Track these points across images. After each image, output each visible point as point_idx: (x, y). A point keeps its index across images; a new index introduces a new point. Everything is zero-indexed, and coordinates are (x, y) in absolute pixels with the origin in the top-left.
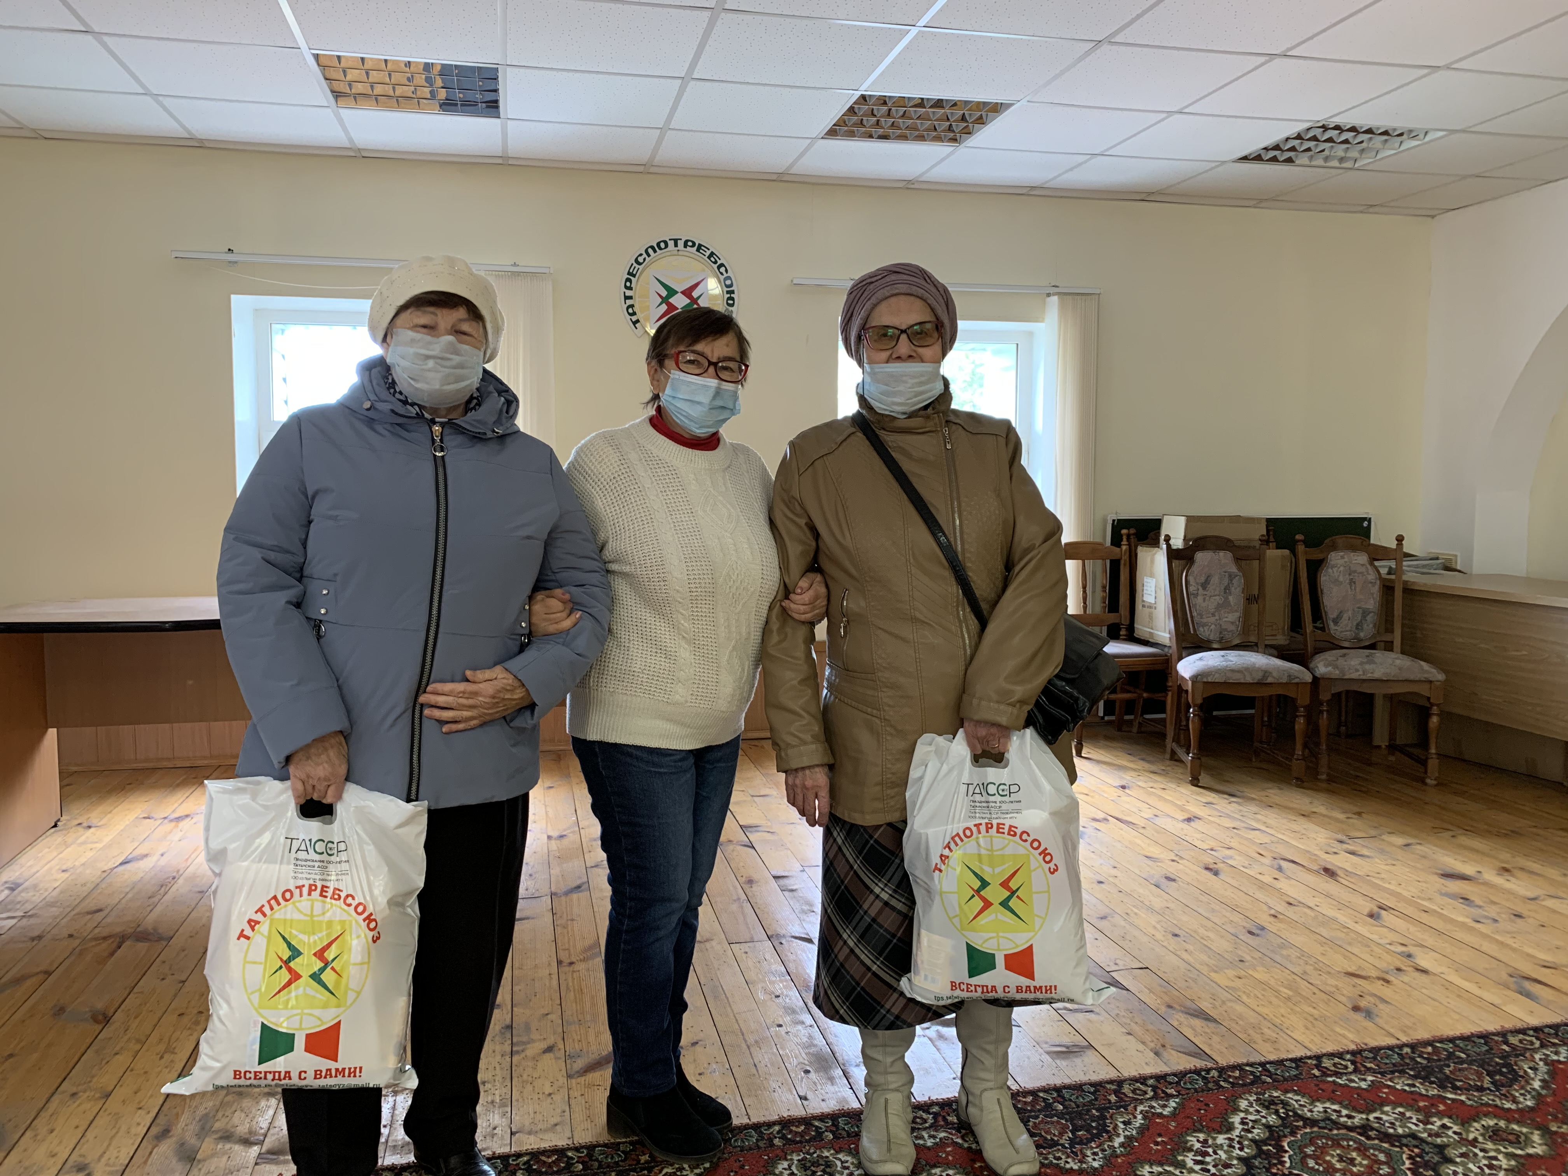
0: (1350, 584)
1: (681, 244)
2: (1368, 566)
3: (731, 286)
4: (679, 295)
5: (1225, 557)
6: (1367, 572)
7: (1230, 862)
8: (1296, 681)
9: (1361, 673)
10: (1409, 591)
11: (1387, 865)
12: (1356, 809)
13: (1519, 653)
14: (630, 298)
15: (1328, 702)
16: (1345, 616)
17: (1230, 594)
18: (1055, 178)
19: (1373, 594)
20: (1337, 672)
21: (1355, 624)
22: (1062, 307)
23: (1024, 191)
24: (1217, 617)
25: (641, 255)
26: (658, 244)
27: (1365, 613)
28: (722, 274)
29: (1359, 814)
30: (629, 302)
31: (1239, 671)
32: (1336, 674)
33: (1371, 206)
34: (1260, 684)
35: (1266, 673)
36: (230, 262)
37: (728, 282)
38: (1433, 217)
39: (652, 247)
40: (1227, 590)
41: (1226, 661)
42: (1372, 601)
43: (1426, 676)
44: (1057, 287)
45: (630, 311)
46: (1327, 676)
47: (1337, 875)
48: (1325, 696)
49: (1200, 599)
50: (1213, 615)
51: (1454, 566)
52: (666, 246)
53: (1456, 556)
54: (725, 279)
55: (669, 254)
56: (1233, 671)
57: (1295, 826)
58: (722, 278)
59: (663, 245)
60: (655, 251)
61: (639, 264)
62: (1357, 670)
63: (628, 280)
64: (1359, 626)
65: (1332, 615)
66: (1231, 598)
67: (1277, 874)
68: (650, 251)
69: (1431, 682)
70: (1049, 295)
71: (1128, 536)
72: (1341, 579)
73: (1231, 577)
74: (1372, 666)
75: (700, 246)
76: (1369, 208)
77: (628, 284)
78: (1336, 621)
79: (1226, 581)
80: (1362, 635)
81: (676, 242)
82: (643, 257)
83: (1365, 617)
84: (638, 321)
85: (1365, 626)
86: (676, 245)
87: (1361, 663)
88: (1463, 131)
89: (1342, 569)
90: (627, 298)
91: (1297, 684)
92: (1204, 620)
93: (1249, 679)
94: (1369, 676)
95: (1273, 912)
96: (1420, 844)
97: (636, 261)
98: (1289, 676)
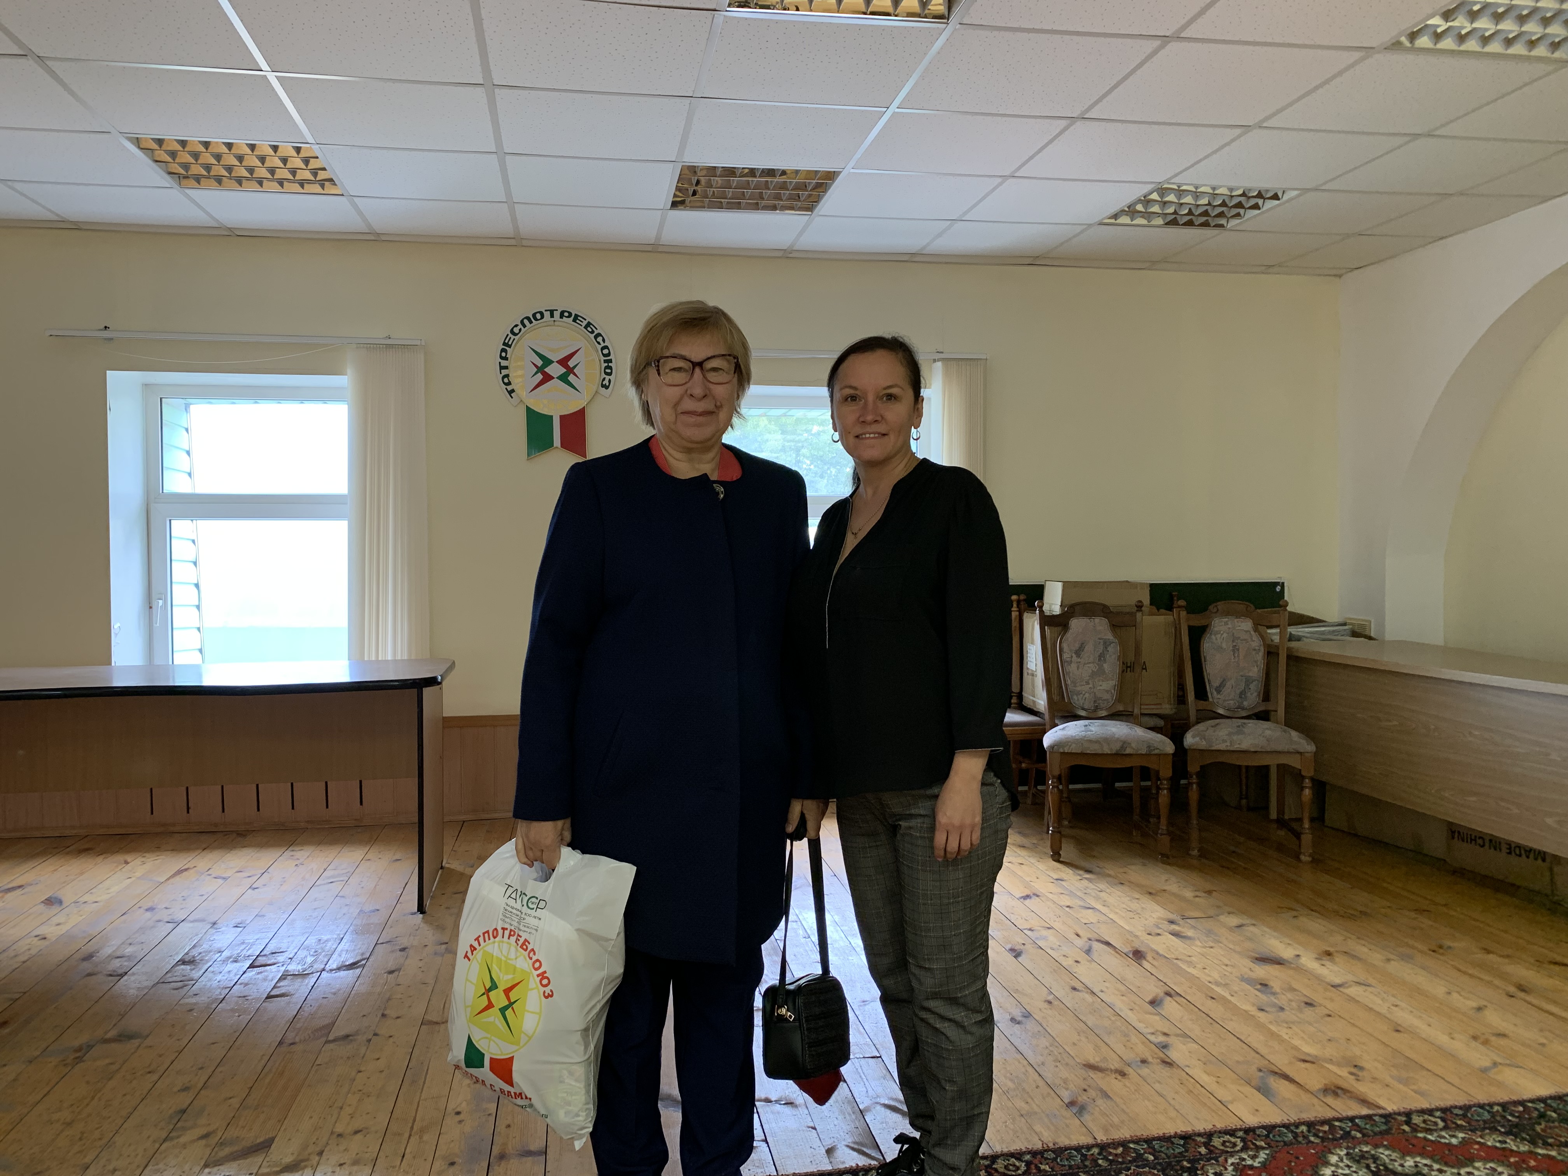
0: (1233, 651)
1: (557, 314)
2: (1253, 633)
3: (609, 354)
4: (555, 365)
5: (1100, 624)
6: (1252, 639)
7: (1041, 943)
8: (1156, 752)
9: (1228, 744)
10: (1294, 659)
11: (1205, 947)
12: (1208, 887)
13: (1391, 724)
14: (506, 368)
15: (1198, 774)
16: (1228, 684)
17: (1105, 660)
18: (928, 244)
19: (1256, 662)
20: (1204, 743)
21: (1238, 692)
22: (947, 373)
23: (906, 258)
24: (1091, 686)
25: (516, 326)
26: (534, 315)
27: (1248, 681)
28: (599, 343)
29: (1209, 892)
30: (504, 372)
31: (1097, 742)
32: (1203, 745)
33: (1270, 266)
34: (1118, 755)
35: (1125, 743)
36: (105, 339)
37: (606, 351)
38: (1340, 276)
39: (528, 318)
40: (1102, 657)
41: (1086, 731)
42: (1256, 669)
43: (1294, 747)
44: (942, 353)
45: (506, 380)
46: (1195, 747)
47: (1145, 958)
48: (1193, 768)
49: (1073, 666)
50: (1088, 683)
51: (1367, 633)
52: (542, 317)
53: (1370, 622)
54: (603, 349)
55: (545, 324)
56: (1090, 741)
57: (1135, 905)
58: (599, 347)
59: (538, 316)
60: (531, 322)
61: (515, 334)
62: (1224, 741)
63: (503, 350)
64: (1242, 695)
65: (1216, 683)
66: (1105, 666)
67: (1082, 957)
68: (526, 322)
69: (1301, 753)
70: (935, 361)
71: (1019, 602)
72: (1224, 646)
73: (1106, 644)
74: (1240, 737)
75: (576, 316)
76: (1268, 268)
77: (504, 354)
78: (1219, 690)
79: (1101, 648)
80: (1245, 704)
81: (552, 312)
82: (519, 328)
83: (1248, 685)
84: (513, 391)
85: (1249, 694)
86: (552, 316)
87: (1230, 734)
88: (1316, 189)
89: (1225, 635)
90: (502, 368)
91: (1159, 755)
92: (1079, 688)
93: (1107, 751)
94: (1236, 747)
95: (1050, 998)
96: (1254, 925)
97: (512, 332)
98: (1149, 747)
